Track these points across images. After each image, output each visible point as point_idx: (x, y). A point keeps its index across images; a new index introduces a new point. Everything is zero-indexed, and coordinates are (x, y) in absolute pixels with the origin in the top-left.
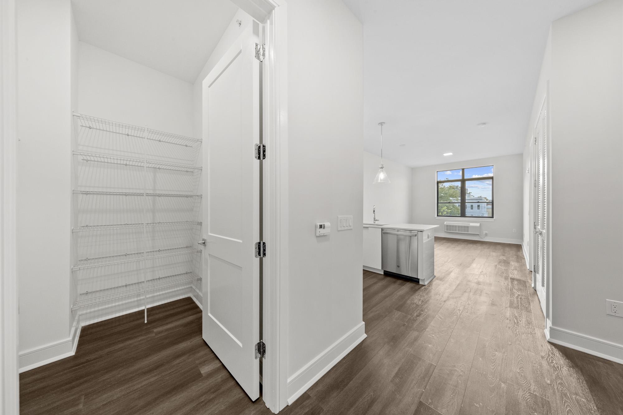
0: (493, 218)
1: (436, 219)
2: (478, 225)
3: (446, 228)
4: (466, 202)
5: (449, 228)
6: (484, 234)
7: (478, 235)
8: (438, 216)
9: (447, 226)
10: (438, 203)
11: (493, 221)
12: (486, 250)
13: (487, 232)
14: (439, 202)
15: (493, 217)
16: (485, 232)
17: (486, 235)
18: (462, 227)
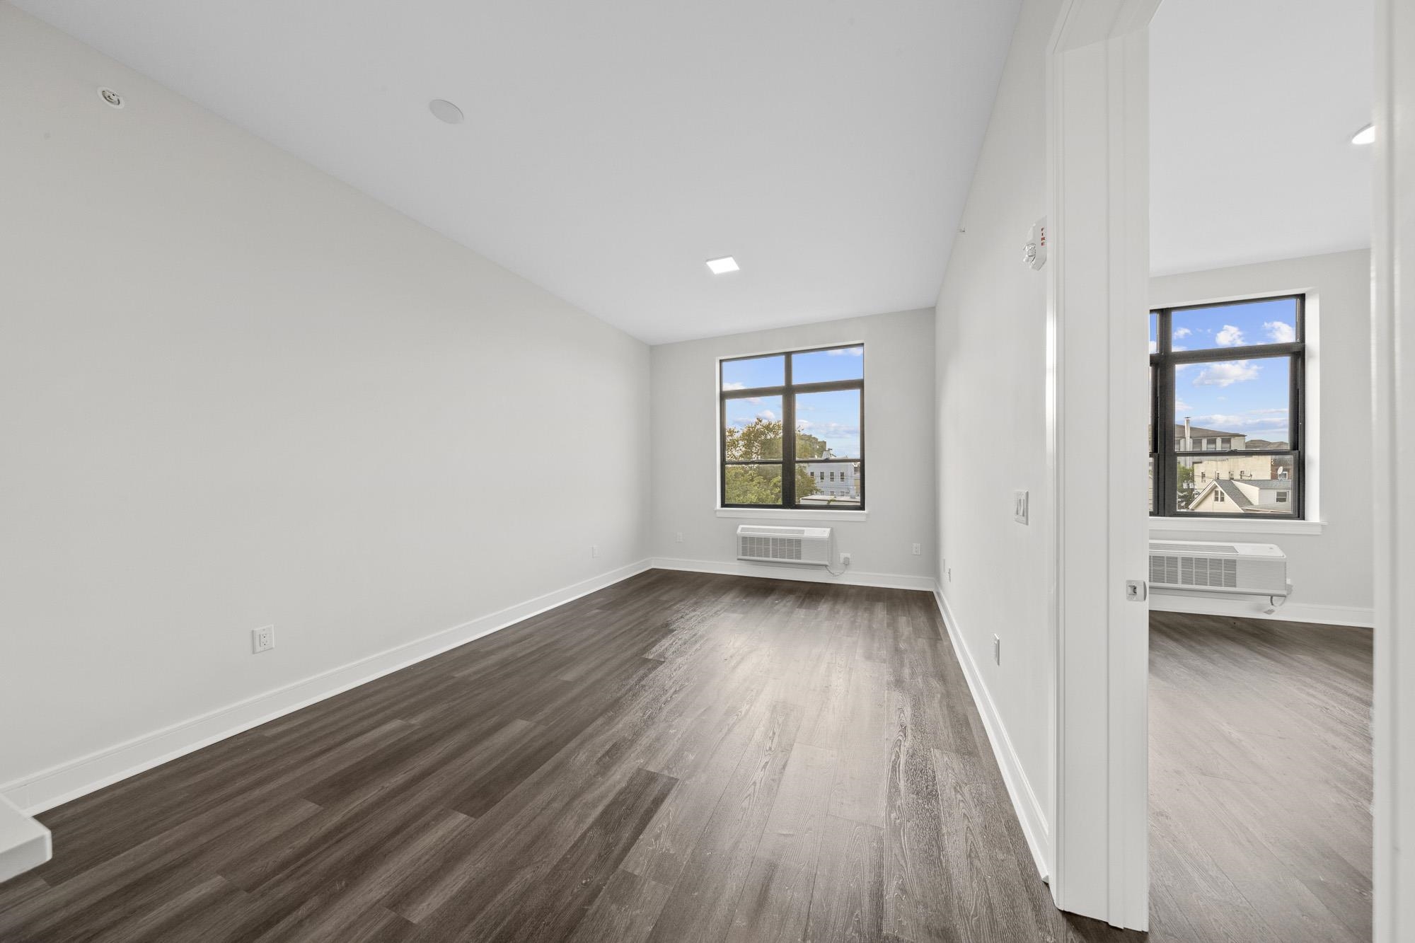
0: (864, 510)
1: (718, 514)
2: (823, 533)
3: (740, 543)
4: (797, 459)
5: (751, 546)
6: (842, 561)
7: (826, 566)
8: (723, 505)
9: (744, 539)
10: (723, 463)
11: (863, 519)
12: (844, 613)
13: (848, 555)
14: (727, 459)
15: (862, 507)
16: (843, 555)
17: (847, 563)
18: (783, 541)
